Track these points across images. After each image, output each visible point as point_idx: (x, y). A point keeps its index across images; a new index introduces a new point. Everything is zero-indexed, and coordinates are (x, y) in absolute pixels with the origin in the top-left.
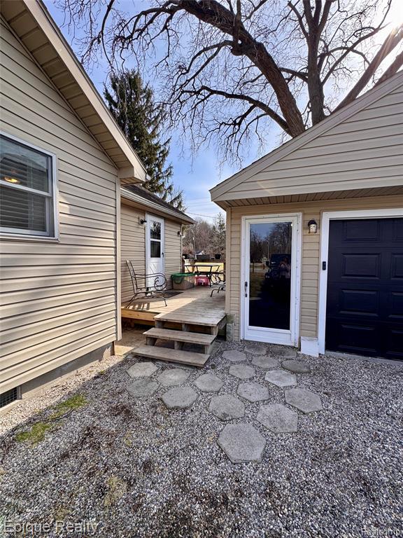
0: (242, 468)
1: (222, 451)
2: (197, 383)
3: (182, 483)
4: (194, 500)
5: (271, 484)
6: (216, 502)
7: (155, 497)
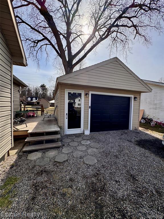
0: (95, 166)
1: (88, 165)
2: (63, 152)
3: (84, 177)
4: (91, 178)
5: (103, 165)
6: (96, 175)
7: (81, 184)
